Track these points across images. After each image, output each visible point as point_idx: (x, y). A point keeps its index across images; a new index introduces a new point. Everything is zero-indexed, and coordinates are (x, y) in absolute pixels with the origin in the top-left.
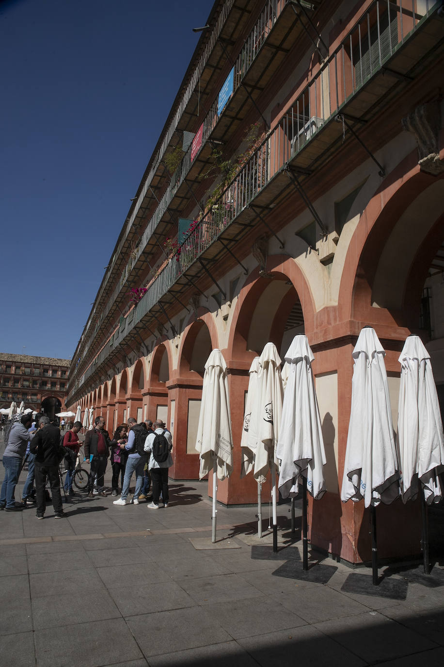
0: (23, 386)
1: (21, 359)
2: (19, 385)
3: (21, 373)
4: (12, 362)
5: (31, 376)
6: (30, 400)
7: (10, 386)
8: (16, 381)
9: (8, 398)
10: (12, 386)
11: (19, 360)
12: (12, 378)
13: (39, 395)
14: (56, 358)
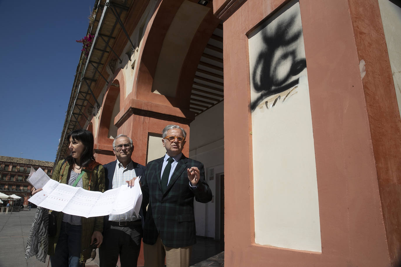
0: (17, 180)
1: (17, 161)
2: (14, 180)
3: (16, 171)
4: (10, 163)
5: (23, 173)
6: (22, 190)
7: (7, 180)
8: (13, 176)
9: (5, 189)
10: (8, 180)
11: (16, 162)
12: (9, 175)
13: (29, 186)
14: (44, 161)
